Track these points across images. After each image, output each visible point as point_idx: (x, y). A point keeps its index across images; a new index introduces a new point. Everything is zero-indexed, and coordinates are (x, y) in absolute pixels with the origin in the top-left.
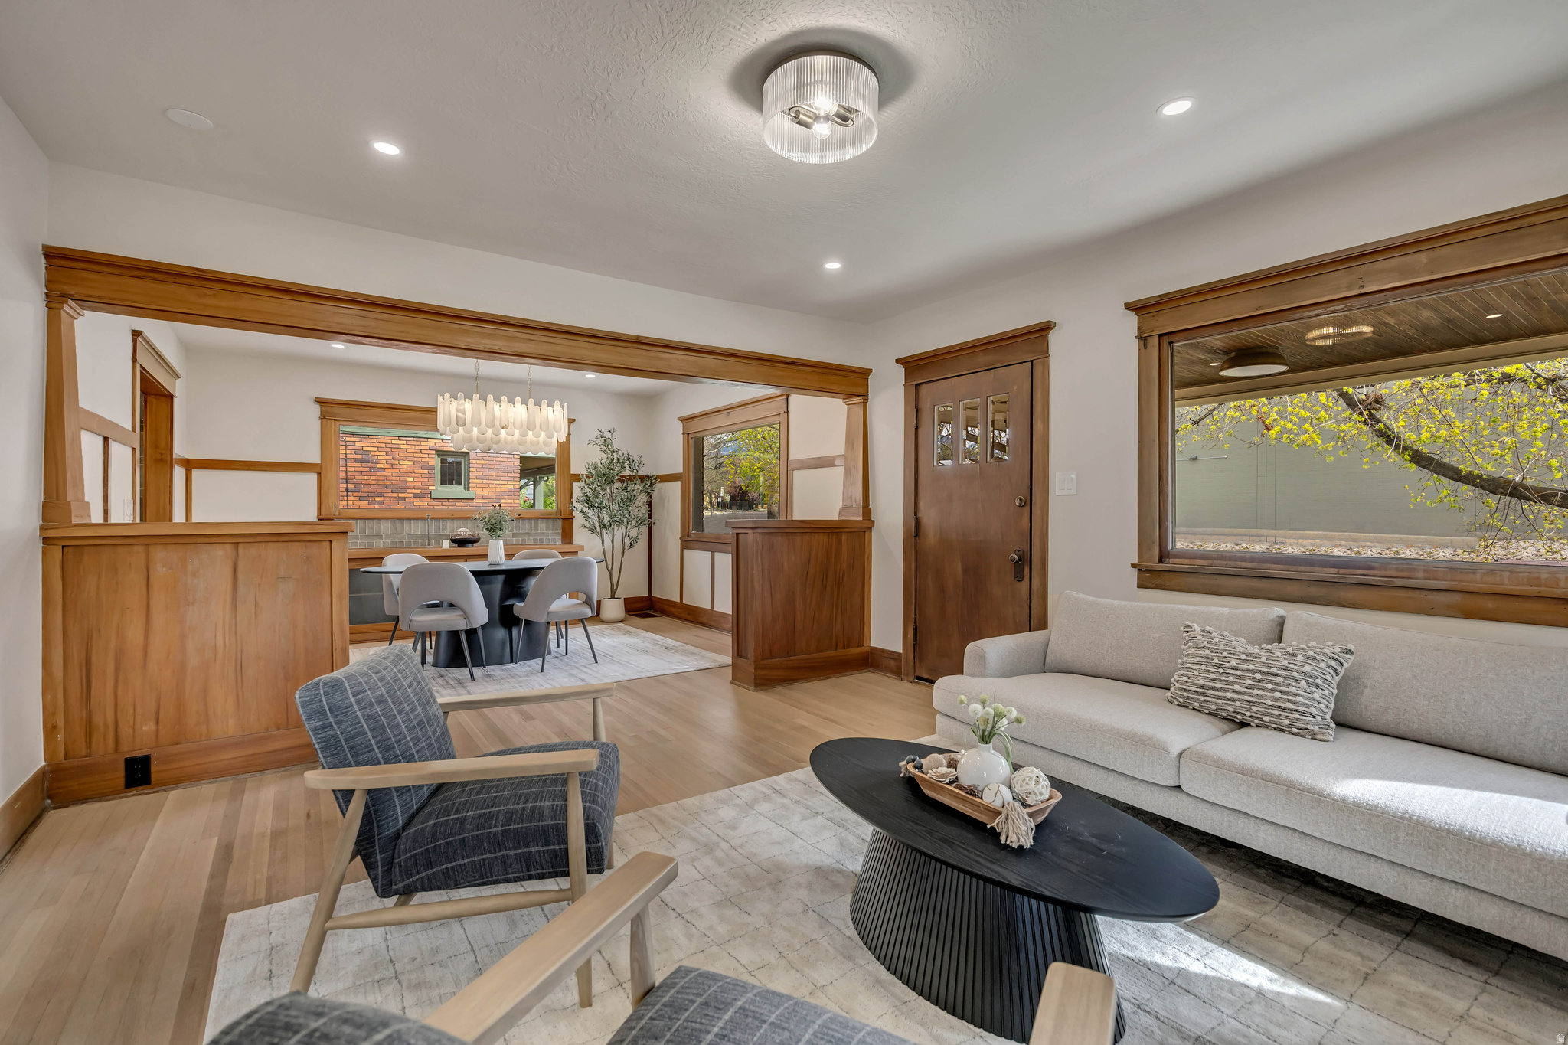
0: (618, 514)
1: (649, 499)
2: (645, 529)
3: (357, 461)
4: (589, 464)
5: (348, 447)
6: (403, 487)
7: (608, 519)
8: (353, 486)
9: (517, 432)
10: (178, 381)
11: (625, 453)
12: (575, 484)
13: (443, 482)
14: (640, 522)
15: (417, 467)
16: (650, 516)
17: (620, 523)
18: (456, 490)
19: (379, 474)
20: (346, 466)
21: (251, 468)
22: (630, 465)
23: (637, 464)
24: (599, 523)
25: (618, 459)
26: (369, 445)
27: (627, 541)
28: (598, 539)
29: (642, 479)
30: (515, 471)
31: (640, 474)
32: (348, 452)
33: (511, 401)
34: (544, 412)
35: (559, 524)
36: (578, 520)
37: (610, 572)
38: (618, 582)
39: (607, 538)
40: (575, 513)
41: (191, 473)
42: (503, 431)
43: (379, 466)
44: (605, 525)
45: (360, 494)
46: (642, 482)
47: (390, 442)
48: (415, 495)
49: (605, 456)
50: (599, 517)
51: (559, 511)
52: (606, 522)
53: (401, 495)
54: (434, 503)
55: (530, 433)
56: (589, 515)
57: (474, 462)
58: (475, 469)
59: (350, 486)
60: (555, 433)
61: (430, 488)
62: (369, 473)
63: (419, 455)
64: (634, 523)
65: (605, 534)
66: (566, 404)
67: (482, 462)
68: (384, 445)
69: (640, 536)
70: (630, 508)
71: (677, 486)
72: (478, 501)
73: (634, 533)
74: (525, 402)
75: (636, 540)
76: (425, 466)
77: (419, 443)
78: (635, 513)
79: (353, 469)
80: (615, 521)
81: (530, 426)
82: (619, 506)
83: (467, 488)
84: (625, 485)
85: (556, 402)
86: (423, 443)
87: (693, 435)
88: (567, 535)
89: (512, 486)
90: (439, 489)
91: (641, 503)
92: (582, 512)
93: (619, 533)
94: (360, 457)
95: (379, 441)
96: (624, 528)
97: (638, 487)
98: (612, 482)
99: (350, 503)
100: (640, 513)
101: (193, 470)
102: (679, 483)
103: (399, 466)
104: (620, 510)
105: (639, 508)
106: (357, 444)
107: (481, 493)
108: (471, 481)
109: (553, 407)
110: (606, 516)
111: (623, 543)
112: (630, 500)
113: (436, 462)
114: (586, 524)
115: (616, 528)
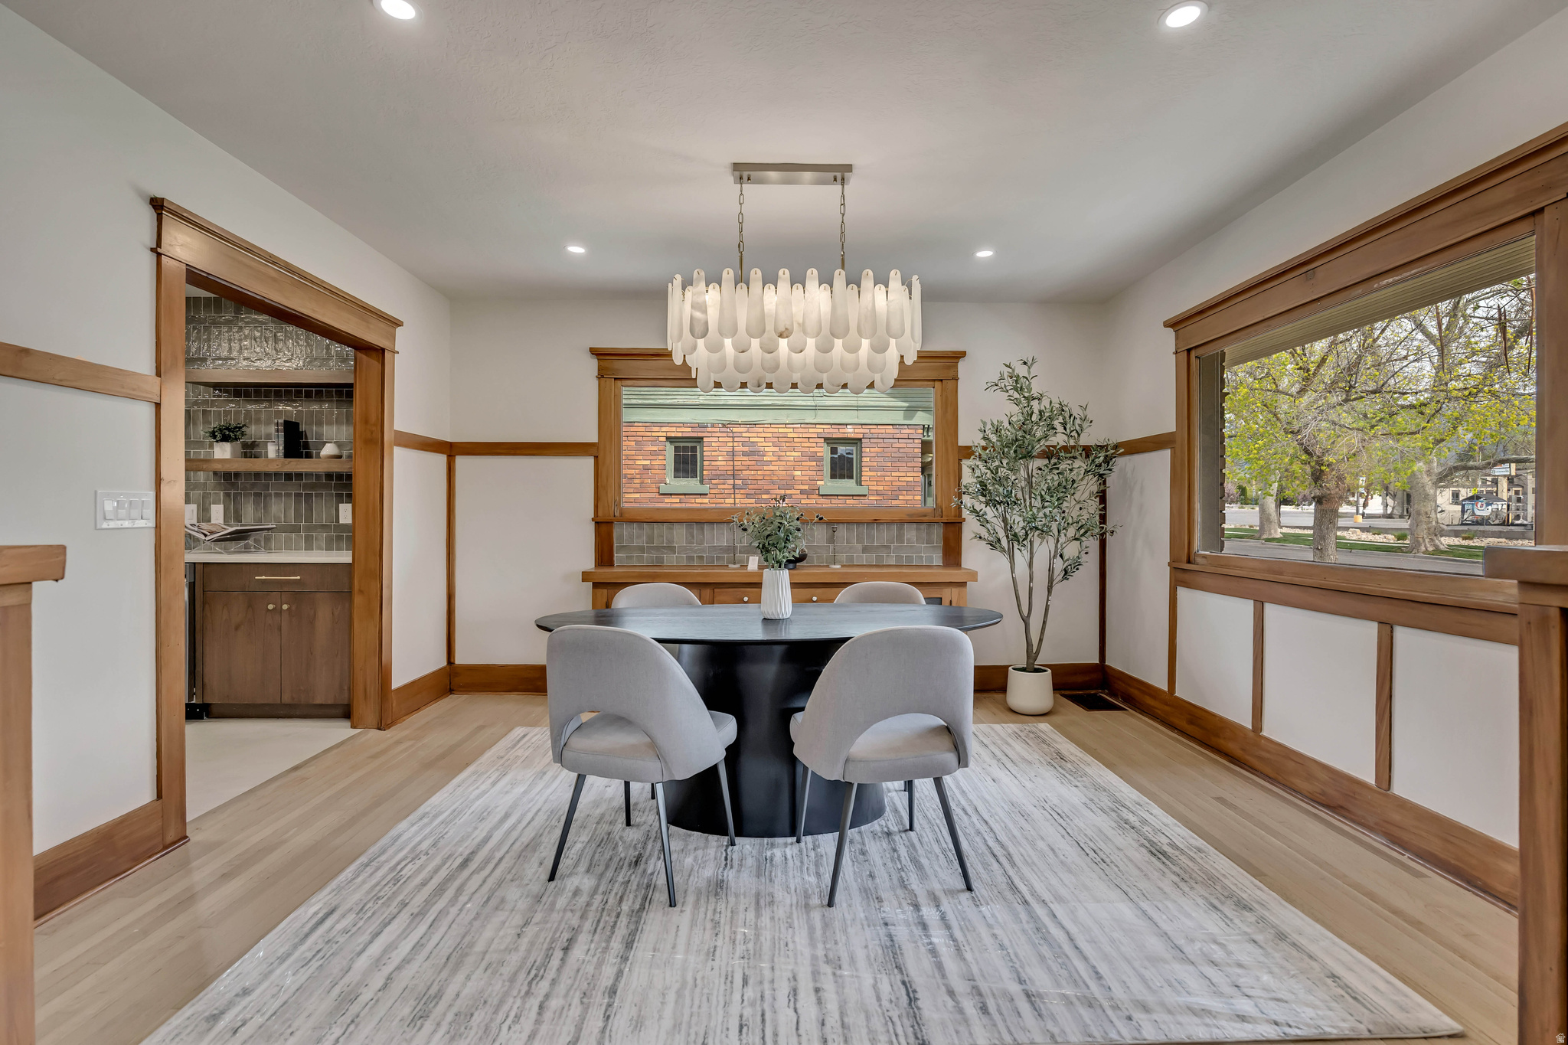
0: (1041, 514)
1: (1102, 488)
2: (1093, 544)
3: (744, 454)
4: (984, 423)
5: (736, 439)
6: (790, 483)
7: (1022, 524)
8: (740, 482)
9: (811, 342)
10: (399, 330)
11: (1055, 401)
12: (965, 463)
13: (833, 476)
14: (1083, 531)
15: (804, 459)
16: (1103, 519)
17: (1044, 532)
18: (847, 486)
19: (765, 468)
20: (733, 460)
21: (518, 452)
22: (1064, 425)
23: (1078, 422)
24: (1006, 530)
25: (1041, 412)
26: (755, 435)
27: (1059, 566)
28: (1004, 561)
29: (1087, 451)
30: (916, 460)
31: (1084, 441)
32: (736, 444)
33: (798, 280)
34: (866, 297)
35: (937, 532)
36: (971, 526)
37: (1026, 621)
38: (1041, 640)
39: (1022, 559)
40: (965, 513)
41: (454, 461)
42: (783, 343)
43: (765, 459)
44: (1015, 535)
45: (747, 491)
46: (1087, 456)
47: (776, 430)
48: (802, 492)
49: (1015, 409)
50: (1005, 520)
51: (938, 510)
52: (1017, 529)
53: (788, 492)
54: (822, 500)
55: (838, 343)
56: (988, 517)
57: (868, 450)
58: (868, 459)
59: (737, 482)
60: (893, 341)
61: (819, 483)
62: (756, 467)
63: (806, 445)
64: (1071, 532)
65: (1016, 551)
66: (915, 278)
67: (876, 449)
68: (770, 435)
69: (1084, 558)
70: (1065, 504)
71: (1161, 461)
72: (871, 498)
73: (1071, 550)
74: (826, 280)
75: (1077, 564)
76: (813, 457)
77: (806, 430)
78: (1075, 513)
79: (739, 463)
80: (1033, 528)
81: (837, 328)
82: (1043, 500)
83: (859, 483)
84: (1053, 461)
85: (892, 273)
86: (811, 430)
87: (1200, 352)
88: (952, 553)
89: (912, 479)
90: (829, 484)
91: (1086, 494)
92: (974, 511)
93: (1043, 550)
94: (746, 449)
95: (766, 430)
96: (1052, 541)
97: (1080, 464)
98: (1029, 456)
99: (737, 501)
100: (1084, 512)
101: (457, 457)
102: (1167, 454)
103: (786, 458)
104: (1044, 507)
105: (1082, 503)
106: (744, 435)
107: (875, 488)
108: (863, 473)
109: (887, 286)
110: (1018, 519)
111: (1051, 570)
112: (1065, 488)
113: (824, 451)
114: (984, 533)
115: (1037, 541)
